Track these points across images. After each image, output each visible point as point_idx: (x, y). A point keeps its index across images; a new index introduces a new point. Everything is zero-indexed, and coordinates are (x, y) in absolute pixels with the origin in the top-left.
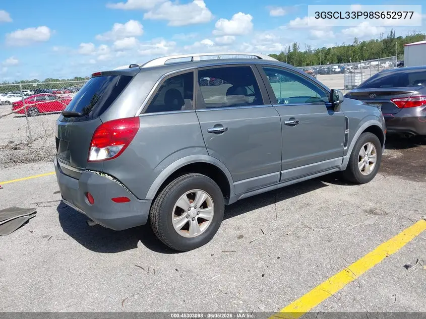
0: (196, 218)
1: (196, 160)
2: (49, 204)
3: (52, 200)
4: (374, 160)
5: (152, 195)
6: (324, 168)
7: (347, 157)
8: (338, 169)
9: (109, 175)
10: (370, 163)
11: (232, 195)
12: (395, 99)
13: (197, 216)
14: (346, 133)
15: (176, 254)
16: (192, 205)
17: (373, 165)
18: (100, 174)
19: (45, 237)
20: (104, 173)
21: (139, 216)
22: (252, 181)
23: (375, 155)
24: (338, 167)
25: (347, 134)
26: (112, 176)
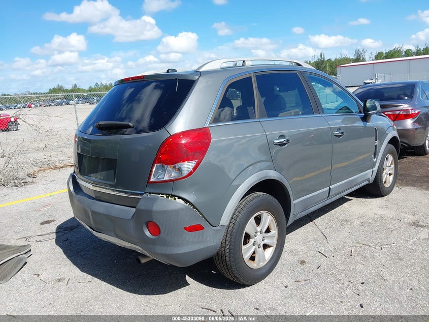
0: (262, 245)
1: (266, 177)
2: (41, 238)
3: (43, 233)
4: (392, 172)
5: (227, 221)
6: (359, 181)
7: (376, 169)
8: (368, 182)
9: (179, 198)
10: (390, 174)
11: (291, 215)
12: (387, 112)
13: (263, 243)
14: (376, 144)
15: (242, 289)
16: (259, 229)
17: (392, 176)
18: (167, 197)
19: (60, 280)
20: (173, 196)
21: (211, 247)
22: (308, 198)
23: (393, 166)
24: (368, 180)
25: (376, 146)
26: (183, 199)
